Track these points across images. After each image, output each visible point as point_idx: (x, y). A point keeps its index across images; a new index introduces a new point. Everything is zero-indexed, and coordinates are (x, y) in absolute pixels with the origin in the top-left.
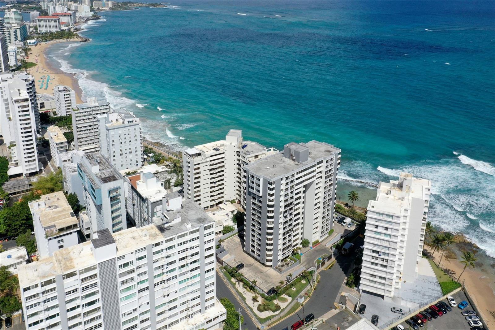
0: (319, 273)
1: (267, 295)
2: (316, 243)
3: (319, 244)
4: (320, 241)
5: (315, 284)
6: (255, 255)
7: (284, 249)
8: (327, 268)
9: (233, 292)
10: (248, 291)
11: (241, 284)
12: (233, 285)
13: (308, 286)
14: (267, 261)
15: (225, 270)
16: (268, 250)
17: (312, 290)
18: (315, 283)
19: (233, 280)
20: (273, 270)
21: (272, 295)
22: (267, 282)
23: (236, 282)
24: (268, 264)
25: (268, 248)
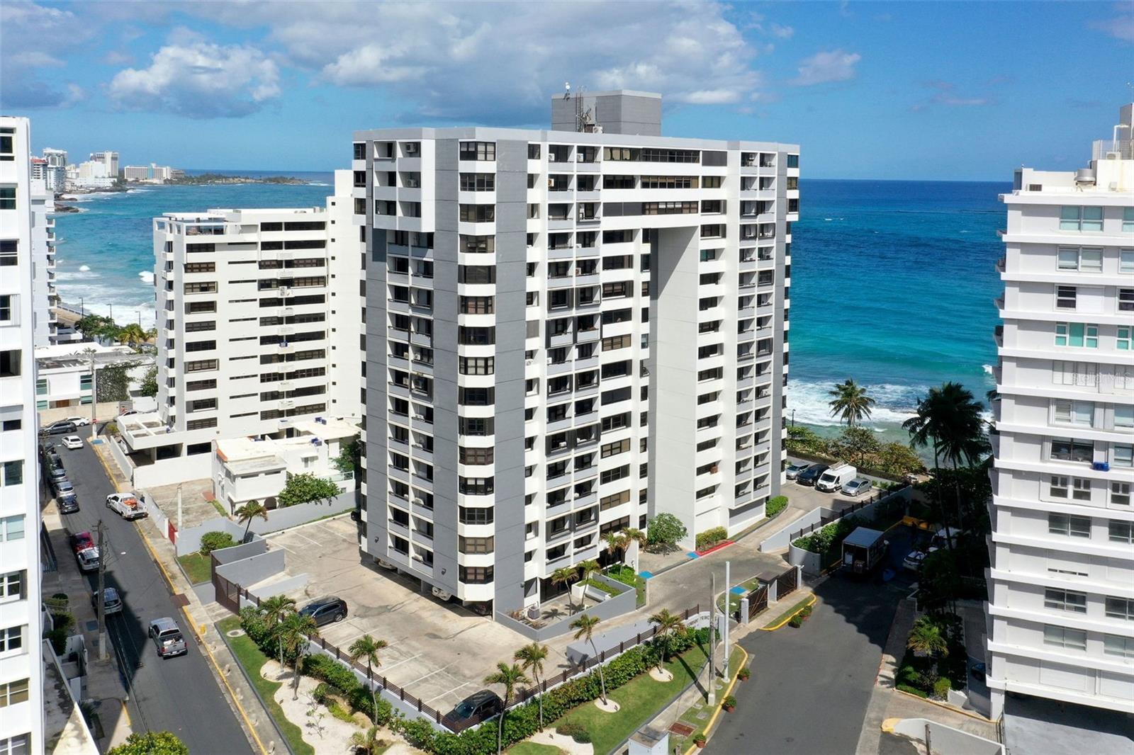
0: (741, 642)
1: (441, 728)
2: (714, 539)
3: (726, 543)
4: (732, 531)
5: (725, 686)
6: (410, 562)
7: (556, 527)
8: (776, 622)
9: (253, 720)
10: (338, 715)
11: (309, 684)
12: (265, 691)
13: (688, 694)
14: (466, 575)
15: (241, 633)
16: (471, 516)
17: (710, 712)
18: (726, 680)
19: (271, 670)
20: (498, 626)
21: (475, 728)
22: (455, 674)
23: (286, 676)
24: (471, 593)
25: (467, 505)
